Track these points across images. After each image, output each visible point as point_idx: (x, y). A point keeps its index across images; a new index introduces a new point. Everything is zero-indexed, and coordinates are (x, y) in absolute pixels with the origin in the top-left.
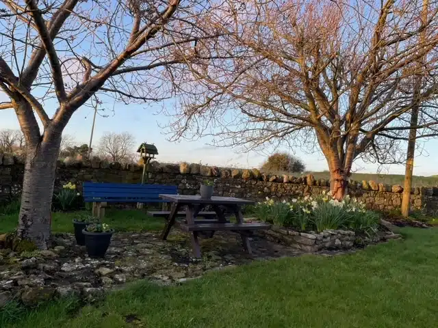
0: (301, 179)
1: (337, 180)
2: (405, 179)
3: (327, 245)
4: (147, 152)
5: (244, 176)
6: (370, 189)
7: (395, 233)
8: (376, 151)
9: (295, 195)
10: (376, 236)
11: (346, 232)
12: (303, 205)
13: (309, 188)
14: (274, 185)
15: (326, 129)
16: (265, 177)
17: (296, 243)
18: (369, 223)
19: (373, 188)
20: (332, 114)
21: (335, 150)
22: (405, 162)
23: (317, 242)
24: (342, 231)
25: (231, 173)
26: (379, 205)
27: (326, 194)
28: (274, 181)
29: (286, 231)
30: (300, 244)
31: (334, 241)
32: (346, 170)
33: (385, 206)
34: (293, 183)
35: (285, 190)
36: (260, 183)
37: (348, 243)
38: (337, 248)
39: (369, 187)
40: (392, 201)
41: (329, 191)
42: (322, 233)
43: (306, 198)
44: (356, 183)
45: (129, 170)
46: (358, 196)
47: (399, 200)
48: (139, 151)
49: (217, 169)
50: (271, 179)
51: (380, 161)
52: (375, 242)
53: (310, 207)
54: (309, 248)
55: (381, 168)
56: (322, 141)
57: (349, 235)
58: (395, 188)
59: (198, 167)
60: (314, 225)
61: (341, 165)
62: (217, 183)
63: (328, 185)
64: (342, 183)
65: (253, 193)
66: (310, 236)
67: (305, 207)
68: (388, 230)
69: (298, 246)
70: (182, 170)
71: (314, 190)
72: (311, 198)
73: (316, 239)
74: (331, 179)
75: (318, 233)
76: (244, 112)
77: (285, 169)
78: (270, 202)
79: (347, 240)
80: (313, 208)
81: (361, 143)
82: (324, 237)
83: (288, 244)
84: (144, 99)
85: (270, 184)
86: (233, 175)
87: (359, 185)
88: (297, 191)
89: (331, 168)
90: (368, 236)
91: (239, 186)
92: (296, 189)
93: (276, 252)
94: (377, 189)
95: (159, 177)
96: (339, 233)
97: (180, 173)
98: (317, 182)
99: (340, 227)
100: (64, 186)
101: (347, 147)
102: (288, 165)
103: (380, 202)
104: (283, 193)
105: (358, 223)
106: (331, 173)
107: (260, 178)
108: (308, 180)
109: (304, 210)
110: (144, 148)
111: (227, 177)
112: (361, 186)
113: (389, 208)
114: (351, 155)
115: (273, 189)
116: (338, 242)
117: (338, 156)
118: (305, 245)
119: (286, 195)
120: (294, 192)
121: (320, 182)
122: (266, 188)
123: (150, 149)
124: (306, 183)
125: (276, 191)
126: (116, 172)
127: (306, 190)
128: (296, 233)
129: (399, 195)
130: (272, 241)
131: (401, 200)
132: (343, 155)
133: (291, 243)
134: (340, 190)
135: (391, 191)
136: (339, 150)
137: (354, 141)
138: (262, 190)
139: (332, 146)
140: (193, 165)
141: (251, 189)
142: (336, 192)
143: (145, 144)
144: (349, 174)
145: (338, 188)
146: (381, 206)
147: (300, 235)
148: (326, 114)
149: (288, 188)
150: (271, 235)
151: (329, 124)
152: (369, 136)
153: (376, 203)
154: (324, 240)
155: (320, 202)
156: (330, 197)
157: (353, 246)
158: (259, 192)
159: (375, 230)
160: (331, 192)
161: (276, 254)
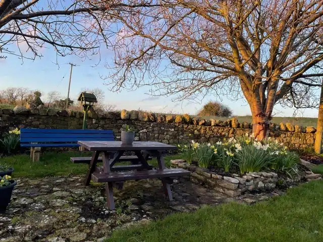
0: (227, 123)
1: (259, 123)
2: (319, 122)
3: (251, 188)
4: (86, 101)
5: (177, 120)
6: (287, 130)
7: (315, 173)
8: (293, 97)
9: (221, 137)
10: (297, 176)
11: (269, 174)
12: (227, 147)
13: (234, 130)
14: (203, 128)
15: (248, 76)
16: (195, 121)
17: (219, 186)
18: (290, 164)
19: (290, 130)
20: (255, 62)
21: (258, 95)
22: (317, 106)
23: (241, 186)
24: (264, 174)
25: (165, 118)
26: (294, 144)
27: (249, 136)
28: (204, 124)
29: (209, 175)
30: (223, 188)
31: (258, 183)
32: (267, 113)
33: (300, 145)
34: (220, 126)
35: (213, 132)
36: (191, 126)
37: (271, 185)
38: (260, 191)
39: (287, 128)
40: (306, 140)
41: (251, 132)
42: (245, 177)
43: (230, 140)
44: (275, 125)
45: (75, 117)
46: (277, 136)
47: (312, 139)
48: (79, 99)
49: (153, 115)
50: (200, 123)
51: (297, 106)
52: (296, 182)
53: (233, 150)
54: (232, 192)
55: (296, 111)
56: (246, 89)
57: (272, 177)
58: (309, 129)
59: (137, 113)
60: (237, 167)
61: (263, 109)
62: (153, 127)
63: (250, 127)
64: (264, 126)
65: (185, 135)
66: (233, 180)
67: (228, 150)
68: (308, 170)
69: (221, 190)
70: (122, 117)
71: (238, 132)
72: (235, 141)
73: (239, 183)
74: (254, 122)
75: (241, 176)
76: (173, 62)
77: (217, 114)
78: (195, 145)
79: (270, 182)
80: (237, 151)
81: (281, 89)
82: (248, 181)
83: (211, 187)
84: (70, 47)
85: (199, 127)
86: (167, 120)
87: (277, 127)
88: (223, 133)
89: (253, 112)
90: (289, 177)
91: (173, 130)
92: (222, 132)
93: (199, 197)
94: (293, 130)
95: (102, 123)
96: (262, 175)
97: (121, 119)
98: (241, 125)
99: (263, 169)
100: (10, 132)
101: (268, 93)
102: (219, 111)
103: (296, 141)
104: (211, 135)
105: (280, 164)
106: (253, 117)
107: (191, 122)
108: (233, 123)
109: (227, 153)
110: (83, 96)
111: (162, 122)
112: (279, 128)
113: (304, 146)
114: (272, 100)
115: (202, 131)
116: (261, 184)
117: (260, 101)
118: (228, 189)
119: (214, 136)
120: (221, 134)
121: (243, 125)
122: (196, 131)
123: (89, 98)
124: (231, 126)
125: (205, 133)
126: (63, 119)
127: (231, 132)
128: (219, 177)
129: (312, 135)
130: (196, 184)
131: (314, 139)
132: (265, 100)
133: (214, 186)
134: (262, 133)
135: (305, 132)
136: (261, 95)
137: (275, 87)
138: (193, 133)
139: (254, 92)
140: (132, 111)
141: (183, 132)
142: (258, 134)
143: (85, 93)
144: (270, 118)
145: (260, 131)
146: (296, 145)
147: (223, 179)
148: (249, 62)
149: (216, 130)
150: (195, 178)
151: (252, 73)
152: (288, 83)
153: (292, 142)
154: (248, 184)
155: (243, 144)
156: (253, 139)
157: (276, 187)
158: (190, 135)
159: (296, 171)
160: (253, 134)
161: (198, 199)
